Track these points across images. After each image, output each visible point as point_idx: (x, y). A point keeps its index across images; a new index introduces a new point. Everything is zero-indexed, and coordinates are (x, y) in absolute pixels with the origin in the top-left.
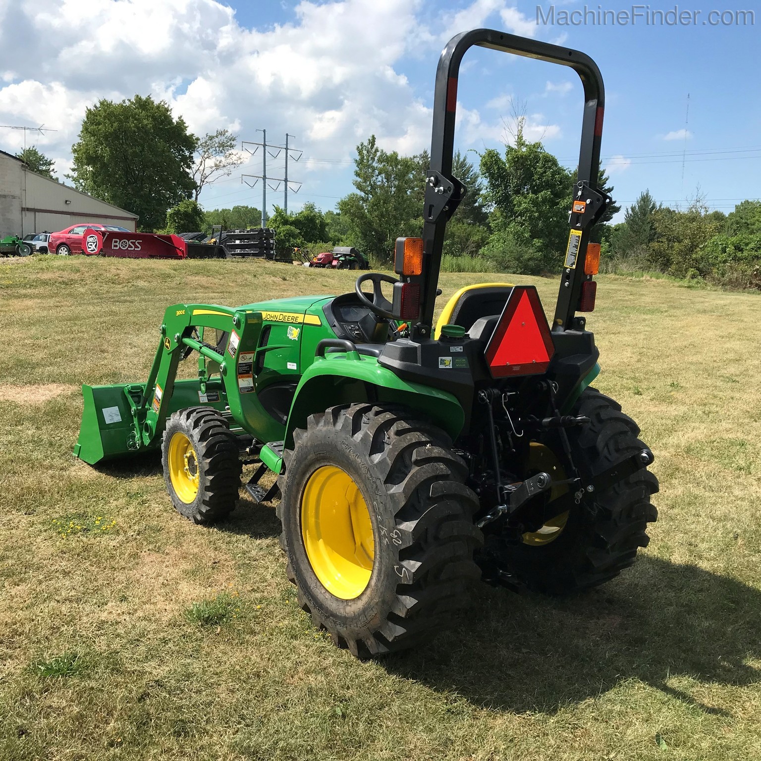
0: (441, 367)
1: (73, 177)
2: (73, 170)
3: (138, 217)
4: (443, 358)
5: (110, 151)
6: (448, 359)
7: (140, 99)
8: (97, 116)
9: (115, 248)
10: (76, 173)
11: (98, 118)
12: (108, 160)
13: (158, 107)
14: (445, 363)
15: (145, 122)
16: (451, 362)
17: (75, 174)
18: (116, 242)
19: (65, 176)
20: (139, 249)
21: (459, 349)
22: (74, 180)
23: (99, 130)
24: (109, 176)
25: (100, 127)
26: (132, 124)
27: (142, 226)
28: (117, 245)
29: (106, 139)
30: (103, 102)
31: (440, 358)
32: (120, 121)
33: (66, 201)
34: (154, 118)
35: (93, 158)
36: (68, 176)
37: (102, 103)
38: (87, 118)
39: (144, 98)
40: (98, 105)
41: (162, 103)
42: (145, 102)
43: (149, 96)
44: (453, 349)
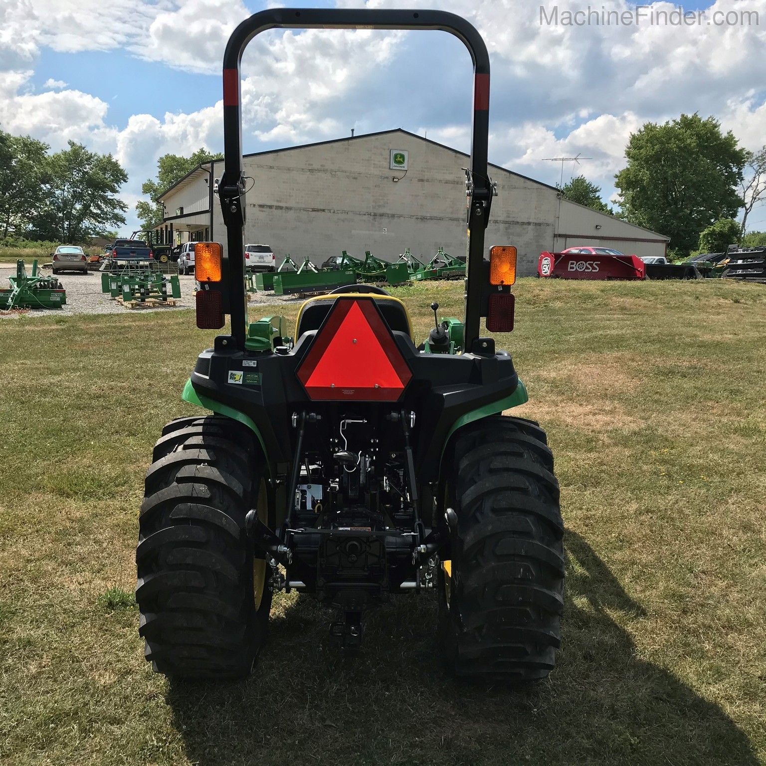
0: (230, 381)
1: (619, 202)
2: (621, 195)
3: (669, 239)
4: (234, 372)
5: (650, 174)
6: (239, 374)
7: (686, 118)
8: (640, 140)
9: (571, 270)
10: (624, 198)
11: (641, 141)
12: (648, 183)
13: (705, 125)
14: (235, 378)
15: (689, 141)
16: (242, 378)
17: (622, 200)
18: (572, 264)
19: (612, 202)
20: (597, 271)
21: (252, 364)
22: (621, 205)
23: (640, 154)
24: (648, 199)
25: (642, 151)
26: (673, 146)
27: (677, 248)
28: (573, 267)
29: (647, 163)
30: (648, 126)
31: (230, 372)
32: (662, 143)
33: (597, 226)
34: (699, 136)
35: (633, 182)
36: (615, 202)
37: (646, 127)
38: (631, 143)
39: (690, 116)
40: (643, 129)
41: (710, 120)
42: (691, 120)
43: (695, 114)
44: (246, 363)
